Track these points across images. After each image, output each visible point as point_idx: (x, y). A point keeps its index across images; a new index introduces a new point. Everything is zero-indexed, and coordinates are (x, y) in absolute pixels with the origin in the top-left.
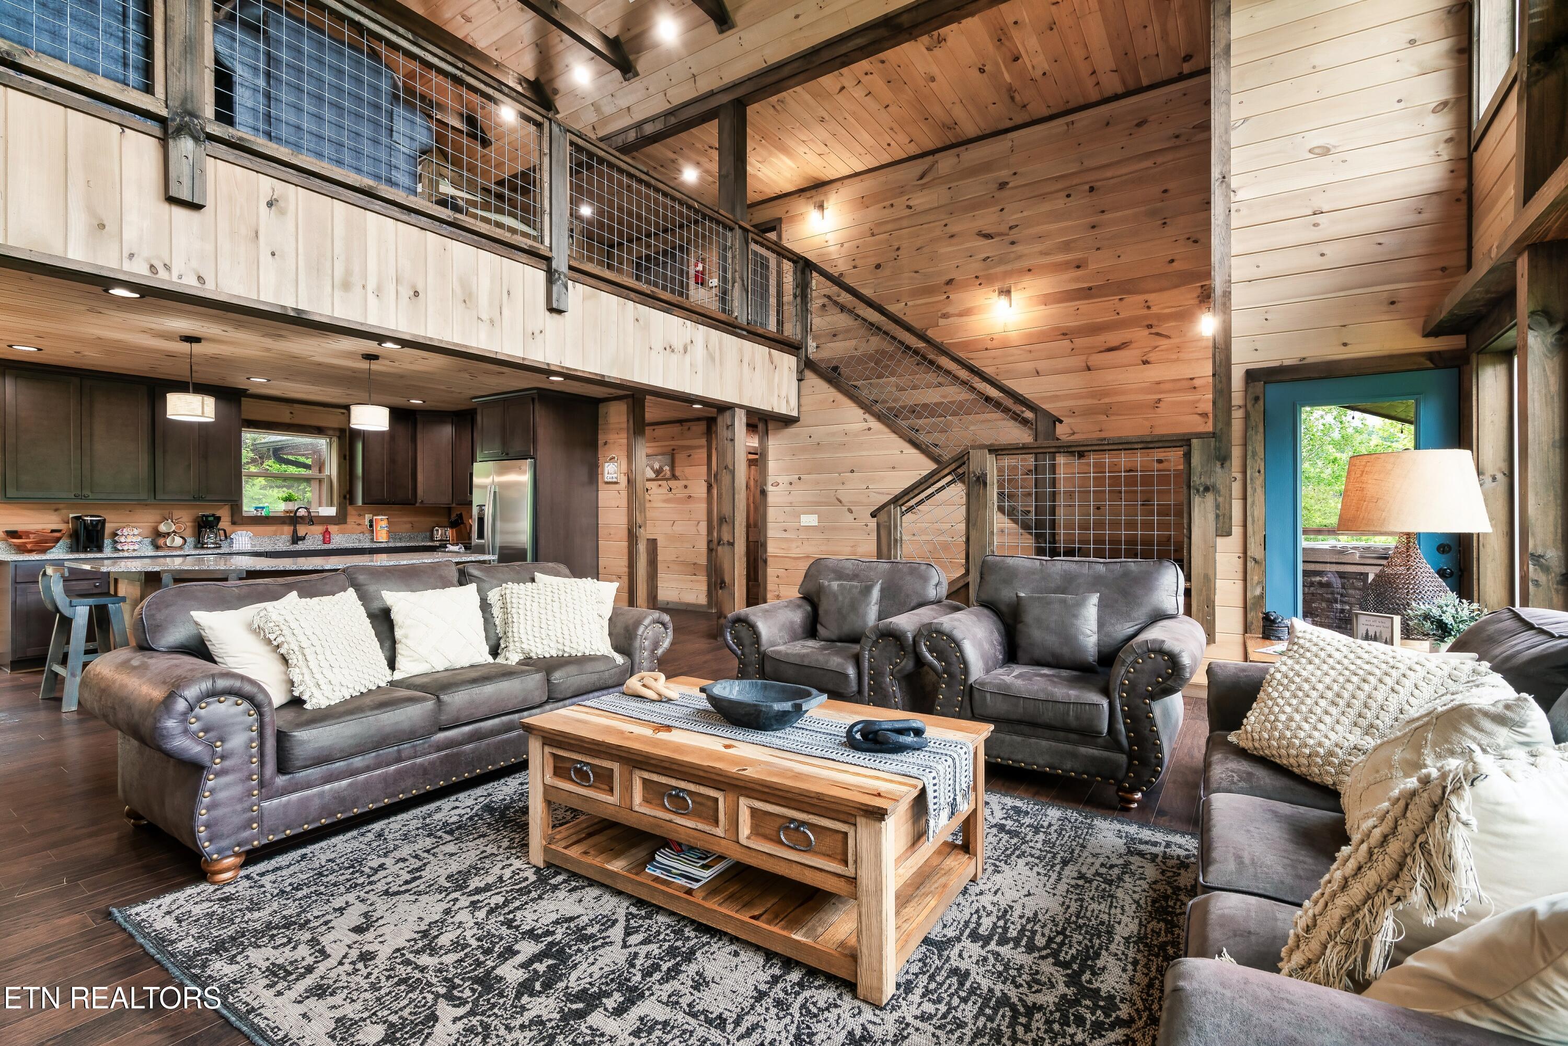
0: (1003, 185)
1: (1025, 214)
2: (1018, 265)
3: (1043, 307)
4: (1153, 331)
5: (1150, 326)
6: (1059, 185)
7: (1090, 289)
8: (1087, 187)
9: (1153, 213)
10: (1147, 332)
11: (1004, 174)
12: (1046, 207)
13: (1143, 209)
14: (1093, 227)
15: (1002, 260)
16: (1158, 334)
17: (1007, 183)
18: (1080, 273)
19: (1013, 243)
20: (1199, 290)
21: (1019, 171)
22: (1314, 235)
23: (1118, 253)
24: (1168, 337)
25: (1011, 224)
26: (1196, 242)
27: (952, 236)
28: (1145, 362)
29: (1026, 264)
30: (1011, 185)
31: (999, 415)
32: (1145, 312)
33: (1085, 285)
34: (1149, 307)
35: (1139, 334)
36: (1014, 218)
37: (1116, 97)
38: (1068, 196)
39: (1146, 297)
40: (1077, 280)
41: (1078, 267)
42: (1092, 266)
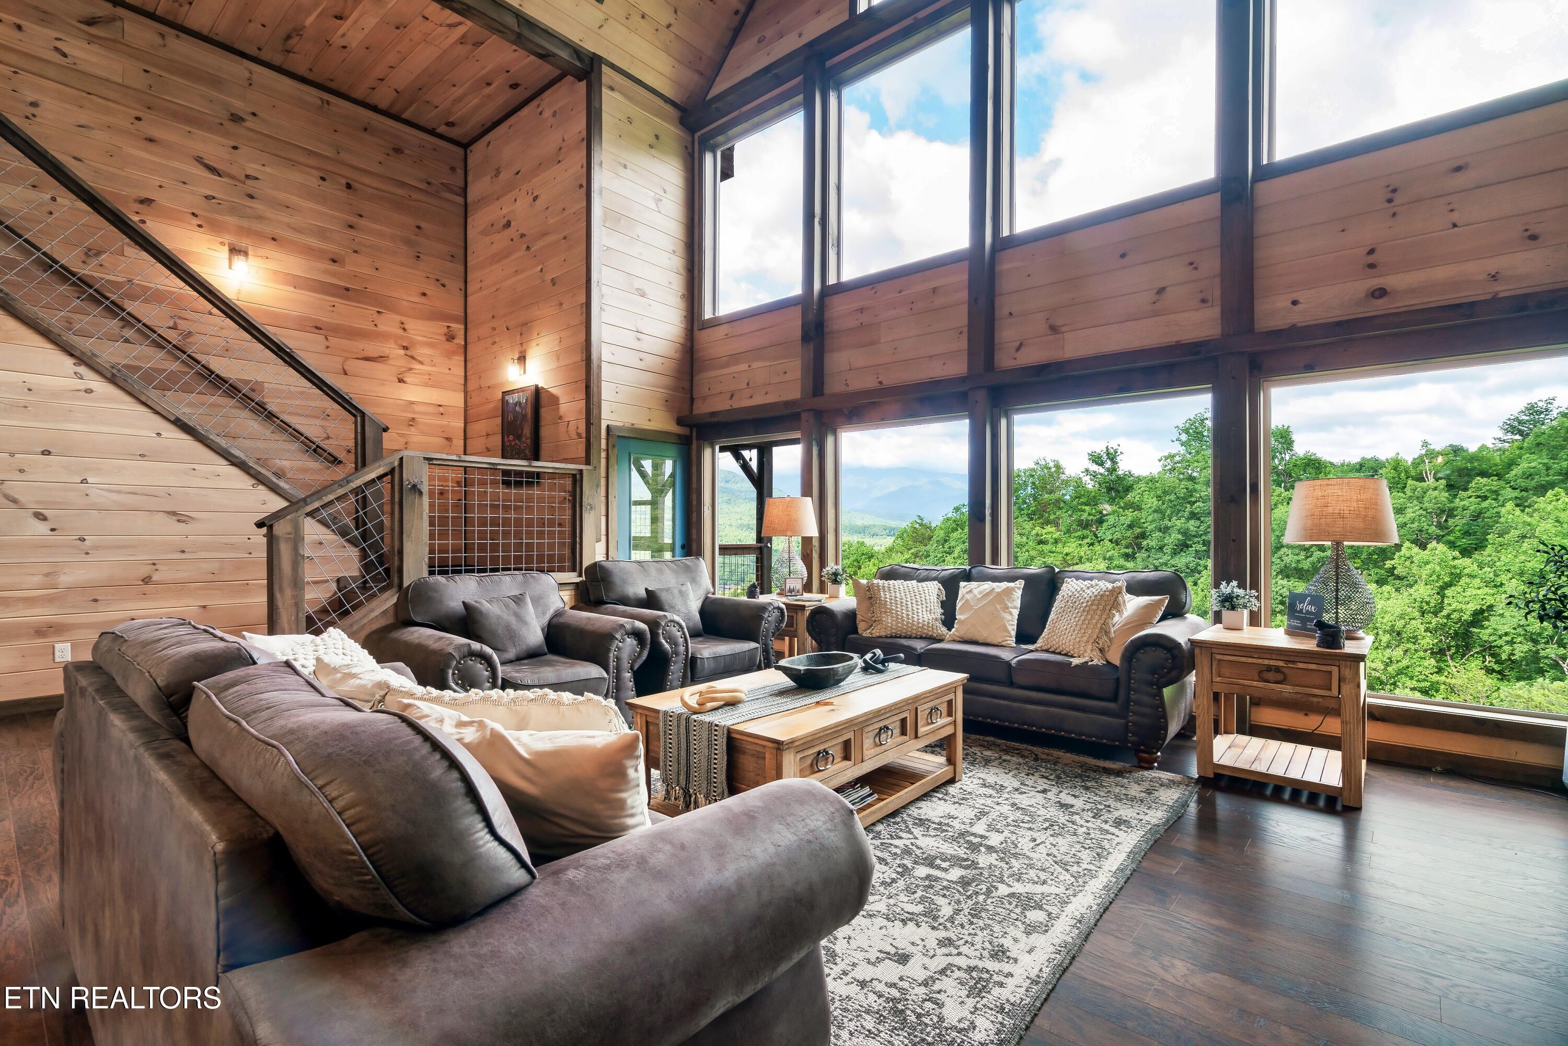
0: (236, 118)
1: (268, 169)
2: (257, 226)
3: (292, 289)
4: (409, 353)
5: (406, 348)
6: (311, 161)
7: (347, 289)
8: (344, 181)
9: (408, 242)
10: (402, 352)
11: (239, 105)
12: (296, 176)
13: (398, 233)
14: (351, 227)
15: (233, 210)
16: (412, 357)
17: (243, 120)
18: (334, 267)
19: (251, 197)
20: (445, 330)
21: (261, 114)
22: (636, 345)
23: (377, 265)
24: (421, 363)
25: (249, 172)
26: (443, 285)
27: (151, 140)
28: (401, 381)
29: (270, 230)
30: (247, 124)
32: (401, 332)
33: (343, 284)
34: (404, 329)
35: (393, 350)
36: (252, 168)
37: (374, 109)
38: (323, 179)
39: (403, 319)
40: (333, 274)
41: (334, 261)
42: (349, 267)
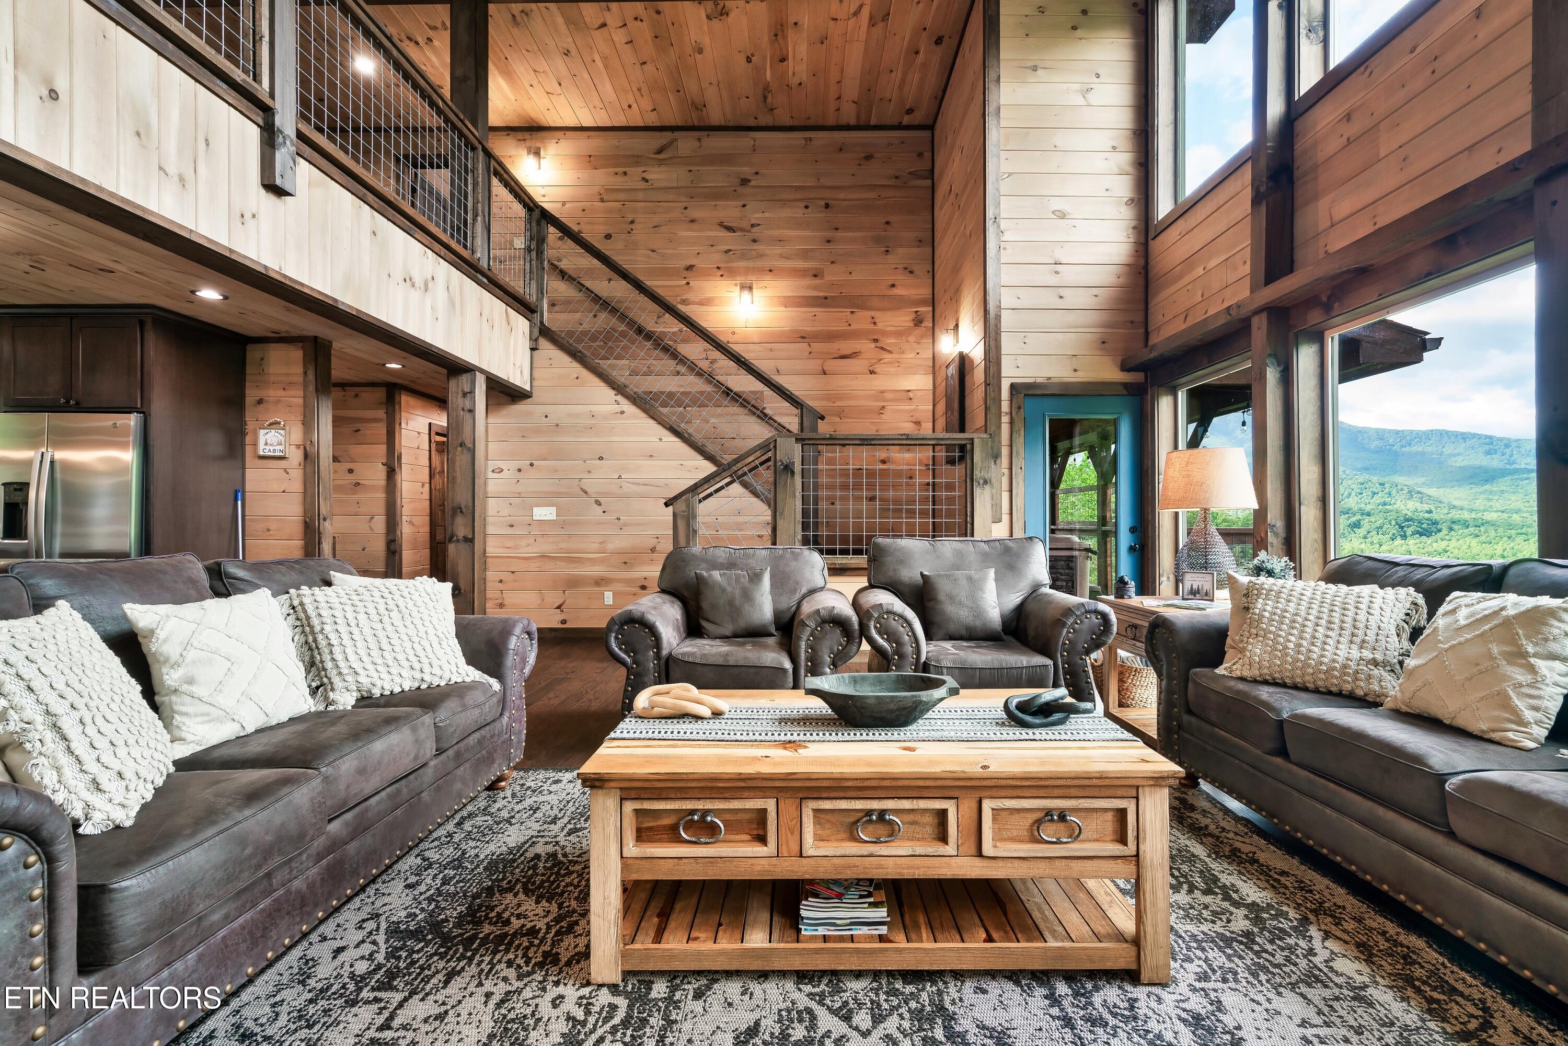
0: (745, 182)
1: (767, 215)
2: (759, 263)
3: (783, 309)
4: (878, 345)
5: (876, 341)
6: (798, 196)
7: (826, 298)
8: (823, 203)
9: (878, 240)
10: (873, 345)
11: (747, 171)
12: (786, 213)
13: (870, 234)
14: (829, 241)
15: (744, 256)
16: (882, 348)
17: (749, 181)
18: (817, 281)
19: (754, 241)
20: (914, 315)
21: (762, 171)
22: (1054, 280)
23: (850, 269)
24: (890, 352)
25: (753, 222)
26: (911, 272)
27: (692, 221)
28: (872, 372)
29: (767, 264)
30: (753, 183)
31: (736, 409)
32: (872, 326)
33: (821, 294)
34: (875, 323)
35: (866, 346)
36: (756, 217)
37: (848, 128)
38: (806, 207)
39: (873, 313)
40: (815, 288)
41: (815, 276)
42: (828, 278)
